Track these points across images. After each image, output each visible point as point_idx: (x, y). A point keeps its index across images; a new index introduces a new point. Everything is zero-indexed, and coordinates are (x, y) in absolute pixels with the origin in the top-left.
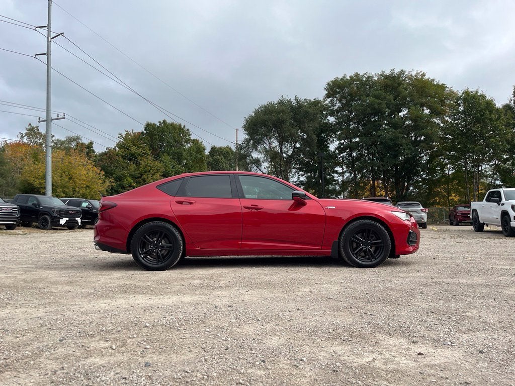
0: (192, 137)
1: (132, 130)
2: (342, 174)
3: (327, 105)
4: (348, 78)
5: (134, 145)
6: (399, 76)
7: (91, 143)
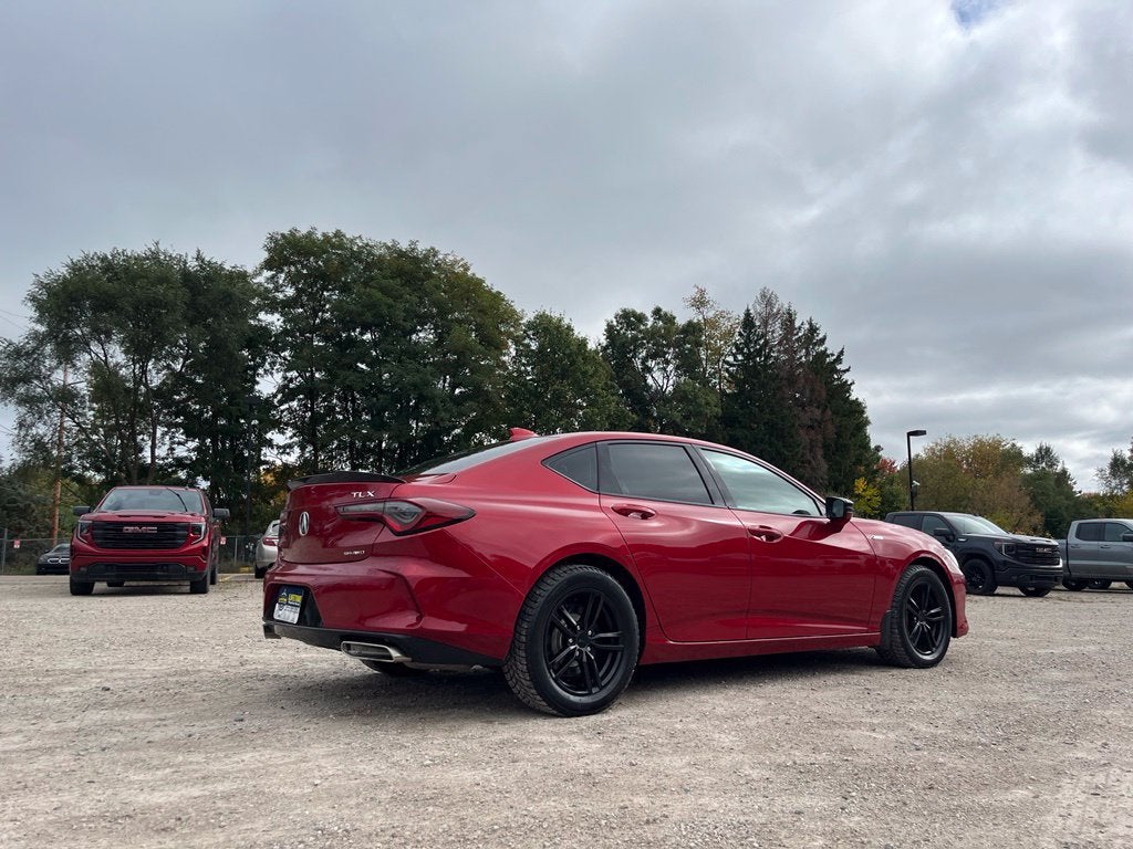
2: (285, 449)
3: (260, 284)
4: (320, 236)
6: (426, 257)
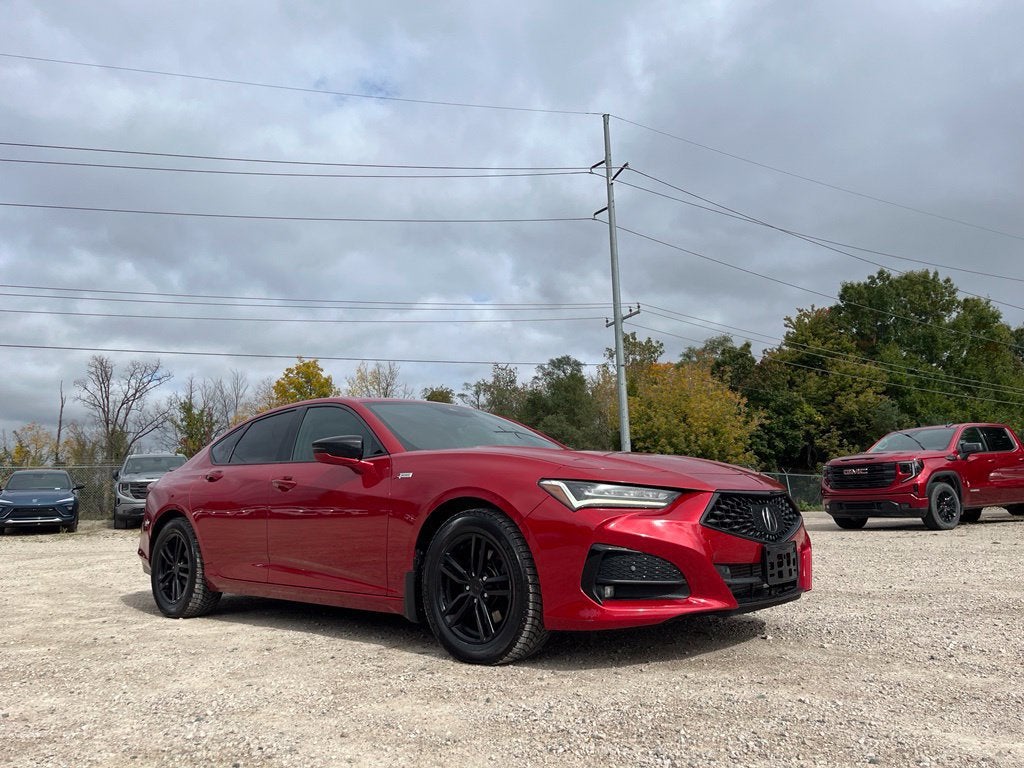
0: (960, 297)
1: (813, 307)
5: (815, 335)
7: (748, 345)
